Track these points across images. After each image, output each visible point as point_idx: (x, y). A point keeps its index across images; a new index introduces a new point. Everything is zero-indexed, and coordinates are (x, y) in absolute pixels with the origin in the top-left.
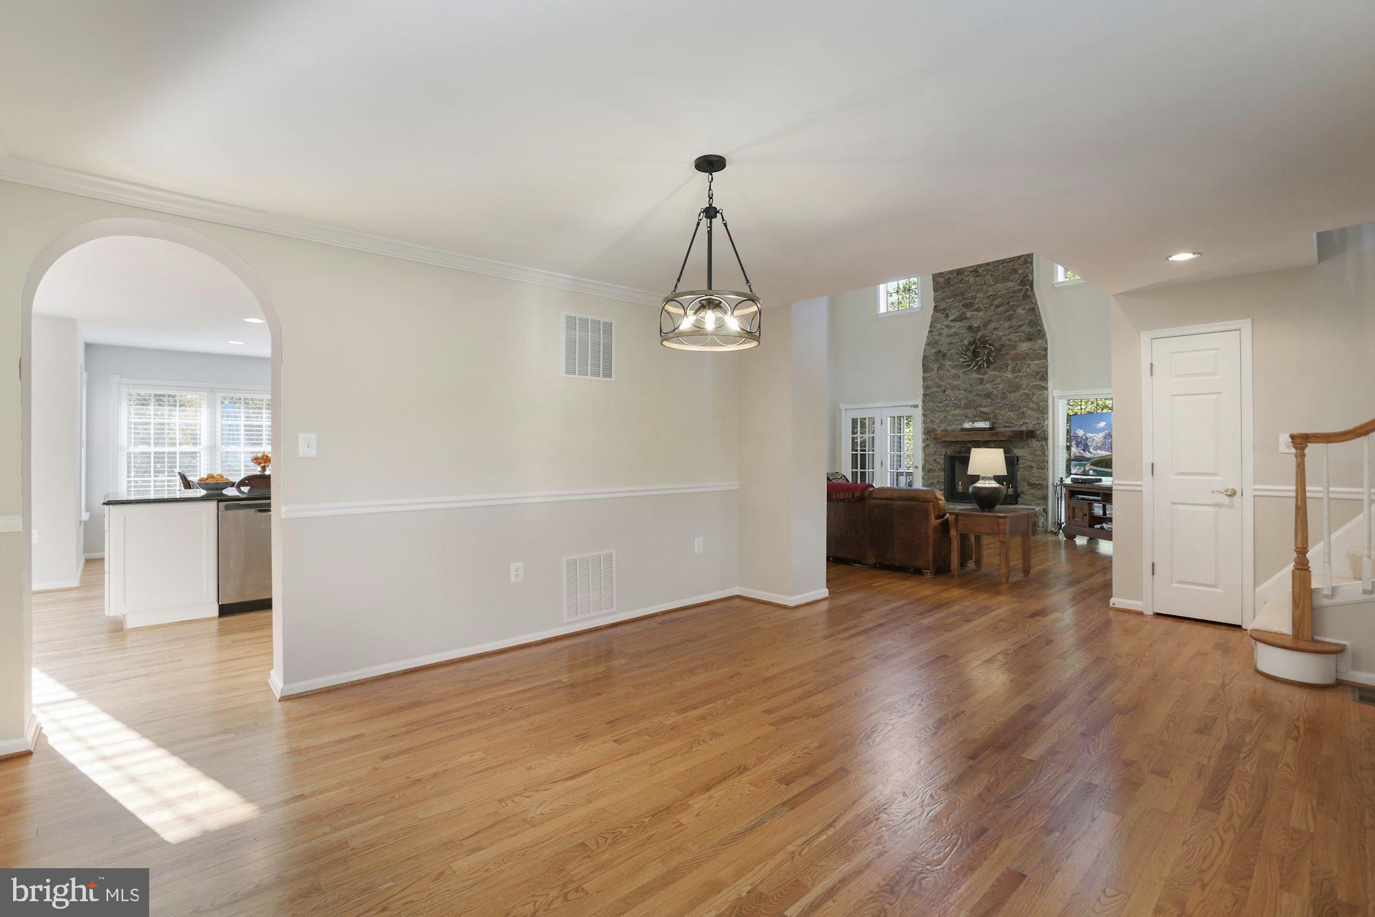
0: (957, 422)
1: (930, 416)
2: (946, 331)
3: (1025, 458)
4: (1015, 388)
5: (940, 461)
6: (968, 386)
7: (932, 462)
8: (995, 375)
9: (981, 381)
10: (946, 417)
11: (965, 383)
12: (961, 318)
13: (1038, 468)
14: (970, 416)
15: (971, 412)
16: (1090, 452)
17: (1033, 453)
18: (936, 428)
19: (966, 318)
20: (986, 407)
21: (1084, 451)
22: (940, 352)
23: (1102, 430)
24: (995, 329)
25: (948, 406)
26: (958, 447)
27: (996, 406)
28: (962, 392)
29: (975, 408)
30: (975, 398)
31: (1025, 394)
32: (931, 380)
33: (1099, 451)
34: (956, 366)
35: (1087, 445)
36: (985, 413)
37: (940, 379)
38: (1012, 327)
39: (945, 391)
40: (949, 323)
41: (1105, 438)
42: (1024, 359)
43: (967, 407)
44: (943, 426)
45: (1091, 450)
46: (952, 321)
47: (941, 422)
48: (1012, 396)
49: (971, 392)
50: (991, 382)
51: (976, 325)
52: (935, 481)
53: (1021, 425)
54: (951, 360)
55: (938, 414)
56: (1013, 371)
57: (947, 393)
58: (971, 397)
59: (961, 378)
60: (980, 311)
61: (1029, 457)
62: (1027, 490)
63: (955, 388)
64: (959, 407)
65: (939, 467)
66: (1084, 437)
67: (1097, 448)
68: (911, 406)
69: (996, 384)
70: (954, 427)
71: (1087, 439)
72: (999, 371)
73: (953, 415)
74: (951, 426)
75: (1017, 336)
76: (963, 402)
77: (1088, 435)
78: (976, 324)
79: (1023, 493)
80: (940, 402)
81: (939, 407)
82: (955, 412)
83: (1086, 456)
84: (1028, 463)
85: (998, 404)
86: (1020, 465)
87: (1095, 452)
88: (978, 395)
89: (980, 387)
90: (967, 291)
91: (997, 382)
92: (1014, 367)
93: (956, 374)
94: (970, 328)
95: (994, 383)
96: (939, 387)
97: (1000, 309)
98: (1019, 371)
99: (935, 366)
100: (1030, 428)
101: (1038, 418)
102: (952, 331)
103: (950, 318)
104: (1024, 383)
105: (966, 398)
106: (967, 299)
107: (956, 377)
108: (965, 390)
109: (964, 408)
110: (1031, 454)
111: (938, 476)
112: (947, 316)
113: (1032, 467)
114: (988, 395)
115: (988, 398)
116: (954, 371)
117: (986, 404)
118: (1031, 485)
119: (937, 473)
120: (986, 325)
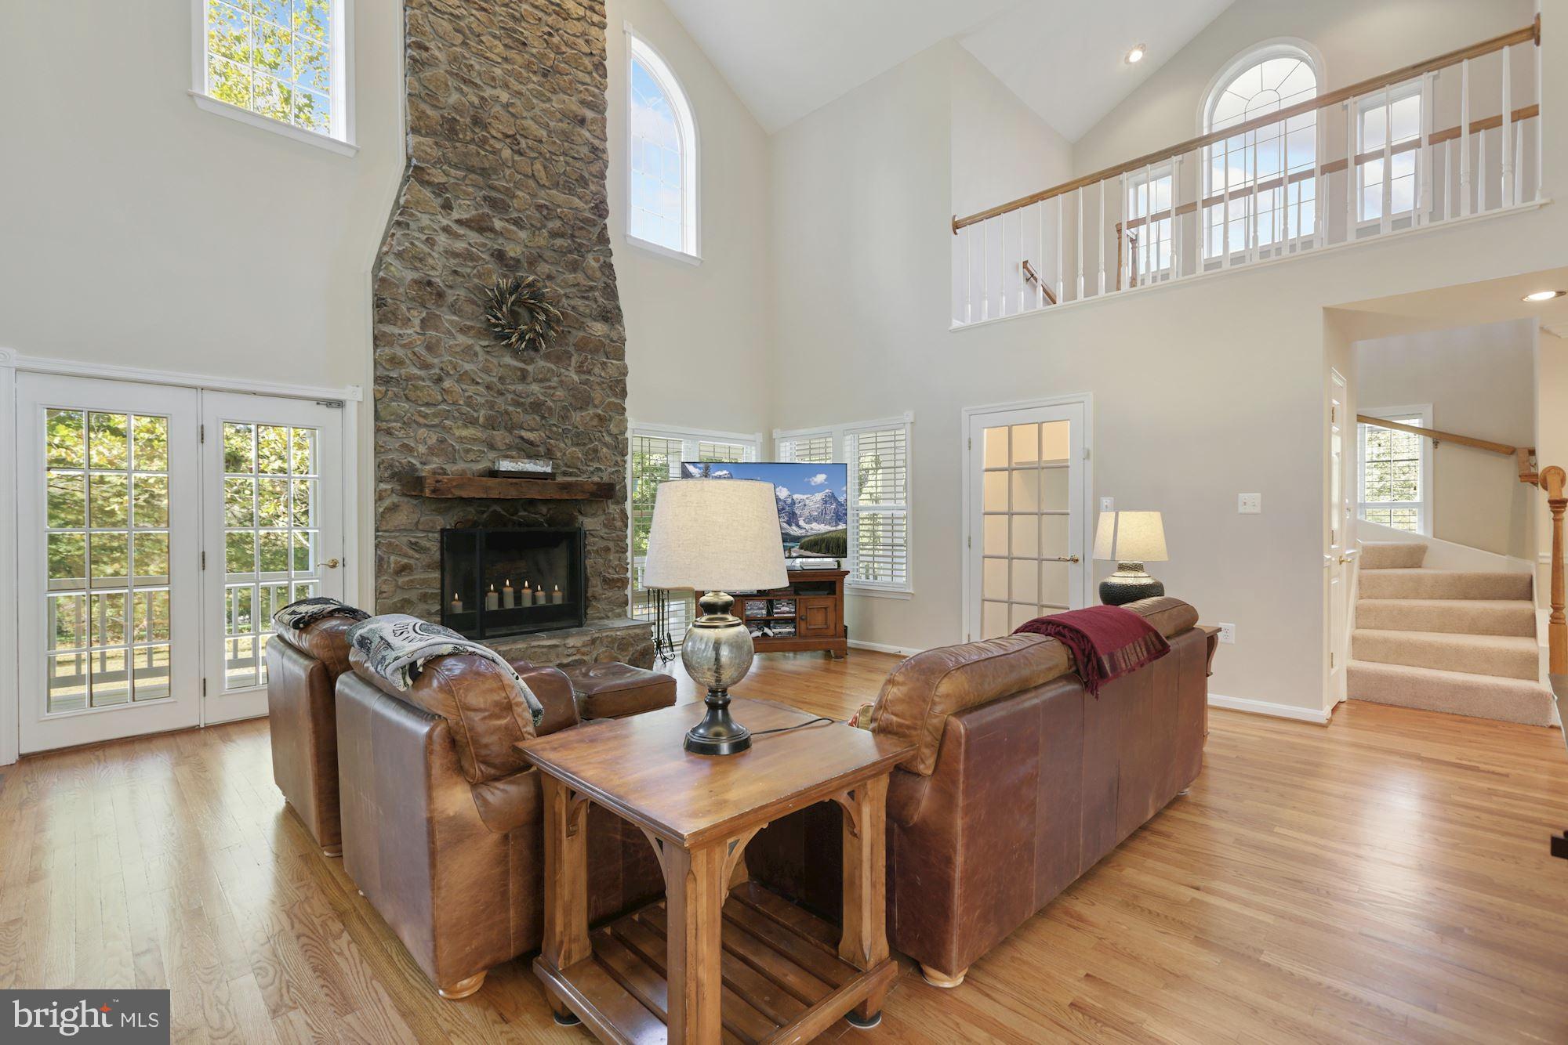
0: (471, 456)
1: (401, 434)
2: (442, 239)
3: (597, 533)
4: (583, 401)
5: (428, 544)
6: (495, 380)
7: (406, 549)
8: (549, 370)
9: (523, 377)
10: (442, 441)
11: (486, 370)
12: (480, 225)
13: (617, 552)
14: (500, 445)
15: (500, 436)
16: (798, 526)
17: (609, 525)
18: (419, 466)
19: (492, 230)
20: (532, 430)
21: (789, 523)
22: (430, 283)
23: (819, 488)
24: (550, 277)
25: (447, 415)
26: (471, 512)
27: (551, 430)
28: (481, 389)
29: (510, 429)
30: (511, 409)
31: (599, 416)
32: (403, 346)
33: (815, 525)
34: (470, 328)
35: (794, 514)
36: (531, 443)
37: (429, 348)
38: (578, 284)
39: (440, 380)
40: (451, 224)
41: (825, 502)
42: (596, 351)
43: (491, 424)
44: (435, 463)
45: (801, 523)
46: (459, 222)
47: (432, 451)
48: (577, 417)
49: (502, 394)
50: (541, 381)
51: (512, 254)
52: (413, 595)
53: (592, 473)
54: (454, 309)
55: (422, 432)
56: (580, 370)
57: (447, 384)
58: (501, 404)
59: (481, 358)
60: (521, 228)
61: (603, 532)
62: (601, 592)
63: (463, 377)
64: (472, 422)
65: (425, 559)
66: (789, 501)
67: (809, 520)
68: (319, 402)
69: (550, 387)
70: (461, 466)
71: (793, 503)
72: (555, 363)
73: (461, 439)
74: (454, 462)
75: (587, 306)
76: (482, 412)
77: (795, 496)
78: (513, 251)
79: (595, 598)
80: (427, 404)
81: (425, 416)
82: (465, 433)
83: (792, 533)
84: (602, 544)
85: (555, 429)
86: (588, 548)
87: (807, 526)
88: (517, 404)
89: (520, 387)
90: (495, 171)
91: (552, 384)
92: (582, 363)
93: (470, 347)
94: (500, 256)
95: (548, 384)
96: (426, 366)
97: (559, 242)
98: (589, 372)
99: (415, 313)
100: (606, 479)
101: (616, 464)
102: (460, 246)
103: (455, 215)
104: (597, 395)
105: (491, 405)
106: (493, 188)
107: (468, 352)
108: (488, 388)
109: (484, 427)
110: (605, 526)
111: (424, 582)
112: (447, 206)
113: (609, 549)
114: (537, 407)
115: (536, 413)
116: (462, 339)
117: (532, 424)
118: (606, 581)
119: (418, 575)
120: (532, 263)
